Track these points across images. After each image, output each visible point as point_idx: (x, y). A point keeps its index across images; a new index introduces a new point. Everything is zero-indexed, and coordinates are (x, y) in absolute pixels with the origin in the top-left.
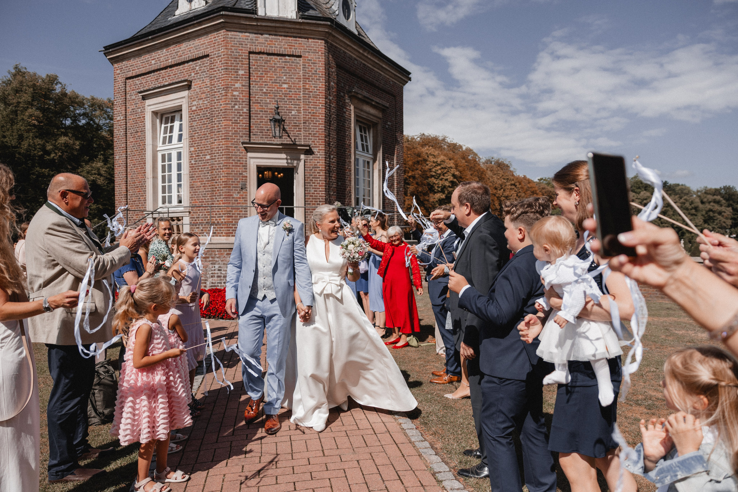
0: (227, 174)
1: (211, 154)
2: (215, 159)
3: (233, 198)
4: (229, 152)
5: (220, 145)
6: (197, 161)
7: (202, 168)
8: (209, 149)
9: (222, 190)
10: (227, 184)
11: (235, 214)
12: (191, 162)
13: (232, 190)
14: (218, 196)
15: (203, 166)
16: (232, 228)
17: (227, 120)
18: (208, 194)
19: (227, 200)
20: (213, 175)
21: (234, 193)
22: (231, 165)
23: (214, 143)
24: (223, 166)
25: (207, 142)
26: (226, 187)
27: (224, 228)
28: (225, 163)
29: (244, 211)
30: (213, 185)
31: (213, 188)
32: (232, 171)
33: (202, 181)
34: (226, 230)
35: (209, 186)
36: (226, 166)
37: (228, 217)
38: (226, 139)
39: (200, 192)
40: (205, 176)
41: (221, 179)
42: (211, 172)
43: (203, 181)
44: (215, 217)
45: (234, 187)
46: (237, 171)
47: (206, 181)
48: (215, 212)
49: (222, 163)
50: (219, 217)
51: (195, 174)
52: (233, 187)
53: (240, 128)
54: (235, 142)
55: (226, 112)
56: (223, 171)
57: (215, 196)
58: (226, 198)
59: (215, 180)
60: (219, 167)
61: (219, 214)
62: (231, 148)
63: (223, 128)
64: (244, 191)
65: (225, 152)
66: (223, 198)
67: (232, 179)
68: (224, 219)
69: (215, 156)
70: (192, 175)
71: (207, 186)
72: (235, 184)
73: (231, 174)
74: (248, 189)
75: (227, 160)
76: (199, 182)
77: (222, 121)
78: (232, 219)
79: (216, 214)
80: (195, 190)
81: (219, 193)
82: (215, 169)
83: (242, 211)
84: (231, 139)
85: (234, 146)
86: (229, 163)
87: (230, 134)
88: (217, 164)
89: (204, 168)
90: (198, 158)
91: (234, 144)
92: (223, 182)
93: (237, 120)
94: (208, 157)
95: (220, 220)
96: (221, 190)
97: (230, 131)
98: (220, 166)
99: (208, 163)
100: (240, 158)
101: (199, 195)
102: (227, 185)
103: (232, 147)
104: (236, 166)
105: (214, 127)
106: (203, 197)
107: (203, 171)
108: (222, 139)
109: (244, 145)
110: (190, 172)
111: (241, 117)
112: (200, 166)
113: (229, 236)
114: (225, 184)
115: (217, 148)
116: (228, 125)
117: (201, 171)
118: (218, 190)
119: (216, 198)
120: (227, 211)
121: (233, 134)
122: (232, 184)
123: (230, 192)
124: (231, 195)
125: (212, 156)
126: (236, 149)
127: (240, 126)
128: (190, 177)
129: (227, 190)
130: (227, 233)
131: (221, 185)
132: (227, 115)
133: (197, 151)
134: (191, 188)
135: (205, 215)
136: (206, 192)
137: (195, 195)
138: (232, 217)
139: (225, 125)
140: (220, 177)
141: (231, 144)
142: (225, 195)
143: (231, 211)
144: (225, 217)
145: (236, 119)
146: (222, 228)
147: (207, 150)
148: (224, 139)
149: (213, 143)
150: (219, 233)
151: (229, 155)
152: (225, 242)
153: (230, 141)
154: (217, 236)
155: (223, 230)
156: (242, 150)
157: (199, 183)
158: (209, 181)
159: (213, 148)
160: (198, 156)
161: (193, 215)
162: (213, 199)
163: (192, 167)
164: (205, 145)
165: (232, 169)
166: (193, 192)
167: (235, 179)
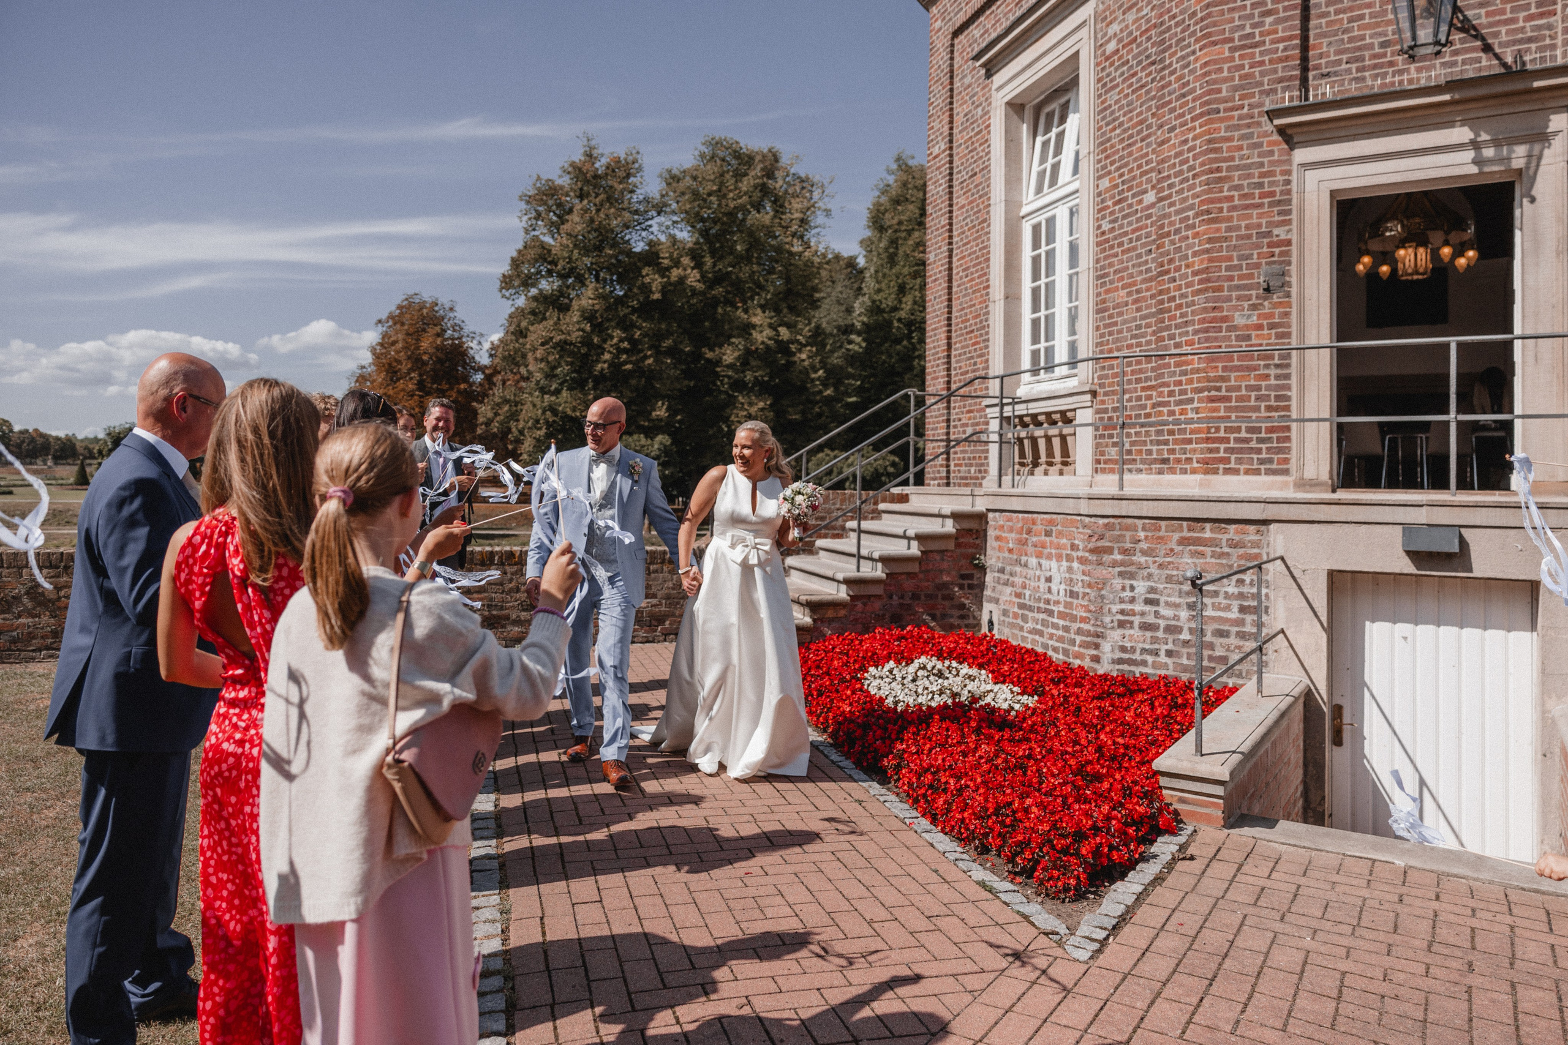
0: (1210, 240)
1: (1159, 181)
2: (1170, 196)
3: (1230, 329)
4: (1216, 160)
5: (1186, 141)
6: (1115, 221)
7: (1131, 241)
8: (1152, 170)
9: (1193, 303)
10: (1208, 280)
11: (1239, 388)
12: (1099, 227)
13: (1229, 299)
14: (1177, 327)
15: (1134, 231)
16: (1227, 440)
17: (1215, 43)
18: (1148, 326)
19: (1207, 340)
20: (1162, 255)
21: (1236, 308)
22: (1225, 205)
23: (1169, 140)
24: (1196, 215)
25: (1148, 145)
26: (1206, 290)
27: (1198, 441)
28: (1202, 202)
29: (1277, 377)
30: (1161, 292)
31: (1162, 302)
32: (1229, 229)
33: (1130, 285)
34: (1202, 451)
35: (1152, 297)
36: (1208, 212)
37: (1212, 400)
38: (1208, 113)
39: (1125, 322)
40: (1140, 265)
41: (1187, 266)
42: (1158, 248)
43: (1134, 284)
44: (1167, 404)
45: (1238, 288)
46: (1247, 227)
47: (1144, 281)
48: (1167, 385)
49: (1191, 207)
50: (1179, 403)
51: (1111, 265)
52: (1230, 289)
53: (1262, 63)
54: (1240, 118)
55: (1209, 15)
56: (1196, 235)
57: (1168, 328)
58: (1206, 330)
59: (1167, 272)
60: (1181, 221)
61: (1183, 392)
62: (1225, 146)
63: (1196, 80)
64: (1275, 299)
65: (1202, 164)
66: (1196, 332)
67: (1230, 258)
68: (1197, 410)
69: (1170, 186)
70: (1103, 268)
71: (1144, 299)
72: (1241, 277)
73: (1226, 239)
74: (1294, 291)
75: (1210, 191)
76: (1123, 288)
77: (1194, 52)
78: (1228, 409)
79: (1171, 394)
80: (1111, 316)
81: (1182, 316)
82: (1168, 234)
83: (1267, 376)
84: (1225, 110)
85: (1236, 134)
86: (1220, 200)
87: (1224, 94)
88: (1177, 212)
89: (1138, 239)
90: (1122, 210)
91: (1238, 127)
92: (1195, 274)
93: (1251, 35)
94: (1150, 197)
95: (1183, 412)
96: (1188, 305)
97: (1225, 80)
98: (1187, 218)
99: (1149, 216)
100: (1263, 175)
101: (1120, 332)
102: (1209, 282)
103: (1230, 139)
104: (1247, 207)
105: (1170, 83)
106: (1133, 337)
107: (1134, 248)
108: (1193, 120)
109: (1277, 122)
110: (1098, 261)
111: (1269, 20)
112: (1126, 234)
113: (1215, 472)
114: (1200, 282)
115: (1176, 156)
116: (1215, 62)
117: (1129, 250)
118: (1179, 307)
119: (1172, 337)
120: (1209, 379)
121: (1235, 89)
122: (1231, 279)
123: (1221, 309)
124: (1225, 319)
125: (1162, 190)
126: (1245, 143)
127: (1262, 53)
128: (1099, 278)
129: (1207, 300)
130: (1206, 462)
131: (1188, 286)
132: (1215, 24)
133: (1116, 186)
134: (1098, 312)
135: (1139, 398)
136: (1143, 318)
137: (1111, 334)
138: (1228, 399)
139: (1206, 64)
140: (1186, 257)
141: (1227, 129)
142: (1201, 321)
143: (1223, 379)
144: (1200, 400)
145: (1248, 30)
146: (1190, 441)
147: (1146, 173)
148: (1202, 115)
149: (1163, 143)
150: (1179, 461)
151: (1219, 169)
152: (1196, 492)
153: (1222, 120)
154: (1172, 471)
155: (1194, 451)
156: (1270, 144)
157: (1124, 292)
158: (1151, 279)
159: (1163, 161)
160: (1119, 202)
161: (1103, 402)
162: (1162, 339)
163: (1103, 242)
164: (1142, 157)
165: (1230, 219)
166: (1106, 326)
167: (1240, 258)
